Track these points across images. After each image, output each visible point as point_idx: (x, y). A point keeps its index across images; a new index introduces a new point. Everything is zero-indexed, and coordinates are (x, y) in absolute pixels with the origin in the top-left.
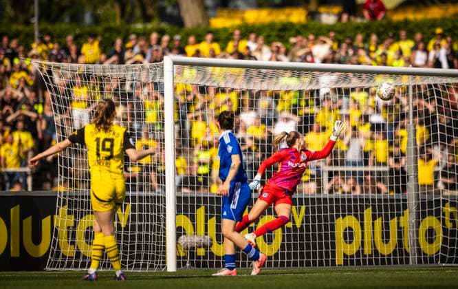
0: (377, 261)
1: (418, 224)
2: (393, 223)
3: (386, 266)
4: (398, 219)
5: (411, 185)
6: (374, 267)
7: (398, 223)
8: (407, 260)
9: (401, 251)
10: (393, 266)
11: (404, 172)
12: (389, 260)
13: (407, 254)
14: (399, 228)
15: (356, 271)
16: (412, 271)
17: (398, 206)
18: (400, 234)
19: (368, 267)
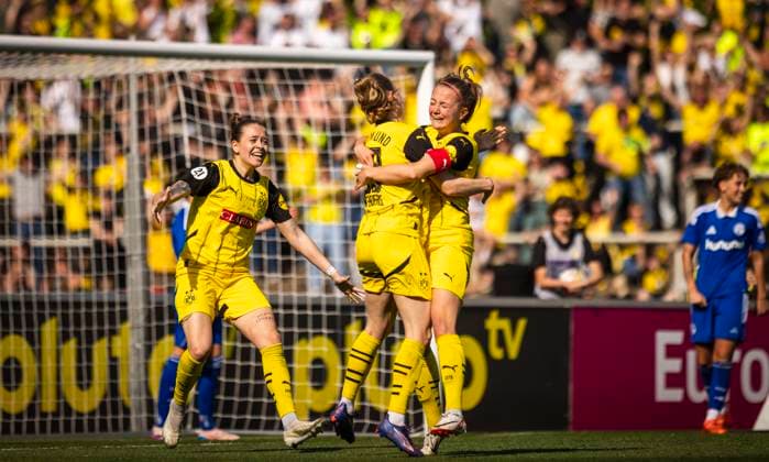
0: (67, 424)
1: (149, 351)
2: (100, 349)
3: (86, 436)
4: (110, 341)
5: (134, 274)
6: (61, 436)
7: (110, 349)
8: (127, 423)
9: (114, 405)
10: (98, 436)
11: (121, 249)
12: (91, 422)
13: (127, 411)
14: (113, 359)
15: (24, 445)
16: (136, 443)
17: (112, 314)
18: (113, 371)
19: (49, 436)
